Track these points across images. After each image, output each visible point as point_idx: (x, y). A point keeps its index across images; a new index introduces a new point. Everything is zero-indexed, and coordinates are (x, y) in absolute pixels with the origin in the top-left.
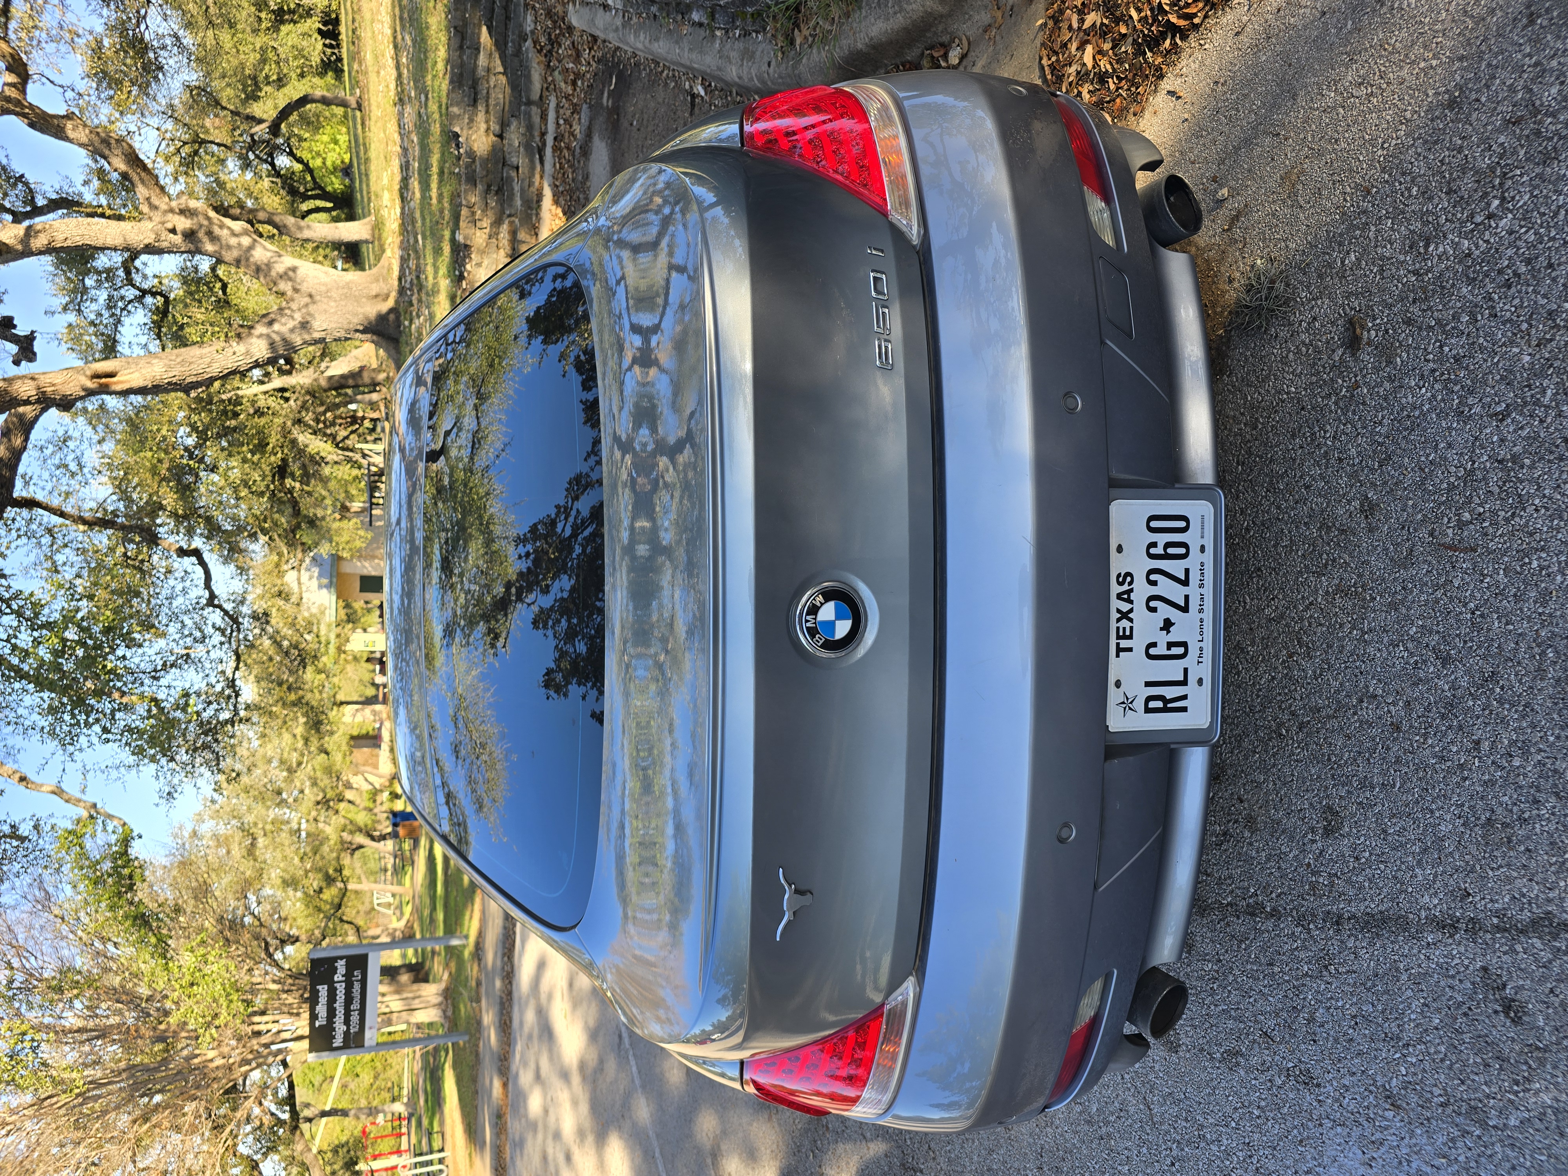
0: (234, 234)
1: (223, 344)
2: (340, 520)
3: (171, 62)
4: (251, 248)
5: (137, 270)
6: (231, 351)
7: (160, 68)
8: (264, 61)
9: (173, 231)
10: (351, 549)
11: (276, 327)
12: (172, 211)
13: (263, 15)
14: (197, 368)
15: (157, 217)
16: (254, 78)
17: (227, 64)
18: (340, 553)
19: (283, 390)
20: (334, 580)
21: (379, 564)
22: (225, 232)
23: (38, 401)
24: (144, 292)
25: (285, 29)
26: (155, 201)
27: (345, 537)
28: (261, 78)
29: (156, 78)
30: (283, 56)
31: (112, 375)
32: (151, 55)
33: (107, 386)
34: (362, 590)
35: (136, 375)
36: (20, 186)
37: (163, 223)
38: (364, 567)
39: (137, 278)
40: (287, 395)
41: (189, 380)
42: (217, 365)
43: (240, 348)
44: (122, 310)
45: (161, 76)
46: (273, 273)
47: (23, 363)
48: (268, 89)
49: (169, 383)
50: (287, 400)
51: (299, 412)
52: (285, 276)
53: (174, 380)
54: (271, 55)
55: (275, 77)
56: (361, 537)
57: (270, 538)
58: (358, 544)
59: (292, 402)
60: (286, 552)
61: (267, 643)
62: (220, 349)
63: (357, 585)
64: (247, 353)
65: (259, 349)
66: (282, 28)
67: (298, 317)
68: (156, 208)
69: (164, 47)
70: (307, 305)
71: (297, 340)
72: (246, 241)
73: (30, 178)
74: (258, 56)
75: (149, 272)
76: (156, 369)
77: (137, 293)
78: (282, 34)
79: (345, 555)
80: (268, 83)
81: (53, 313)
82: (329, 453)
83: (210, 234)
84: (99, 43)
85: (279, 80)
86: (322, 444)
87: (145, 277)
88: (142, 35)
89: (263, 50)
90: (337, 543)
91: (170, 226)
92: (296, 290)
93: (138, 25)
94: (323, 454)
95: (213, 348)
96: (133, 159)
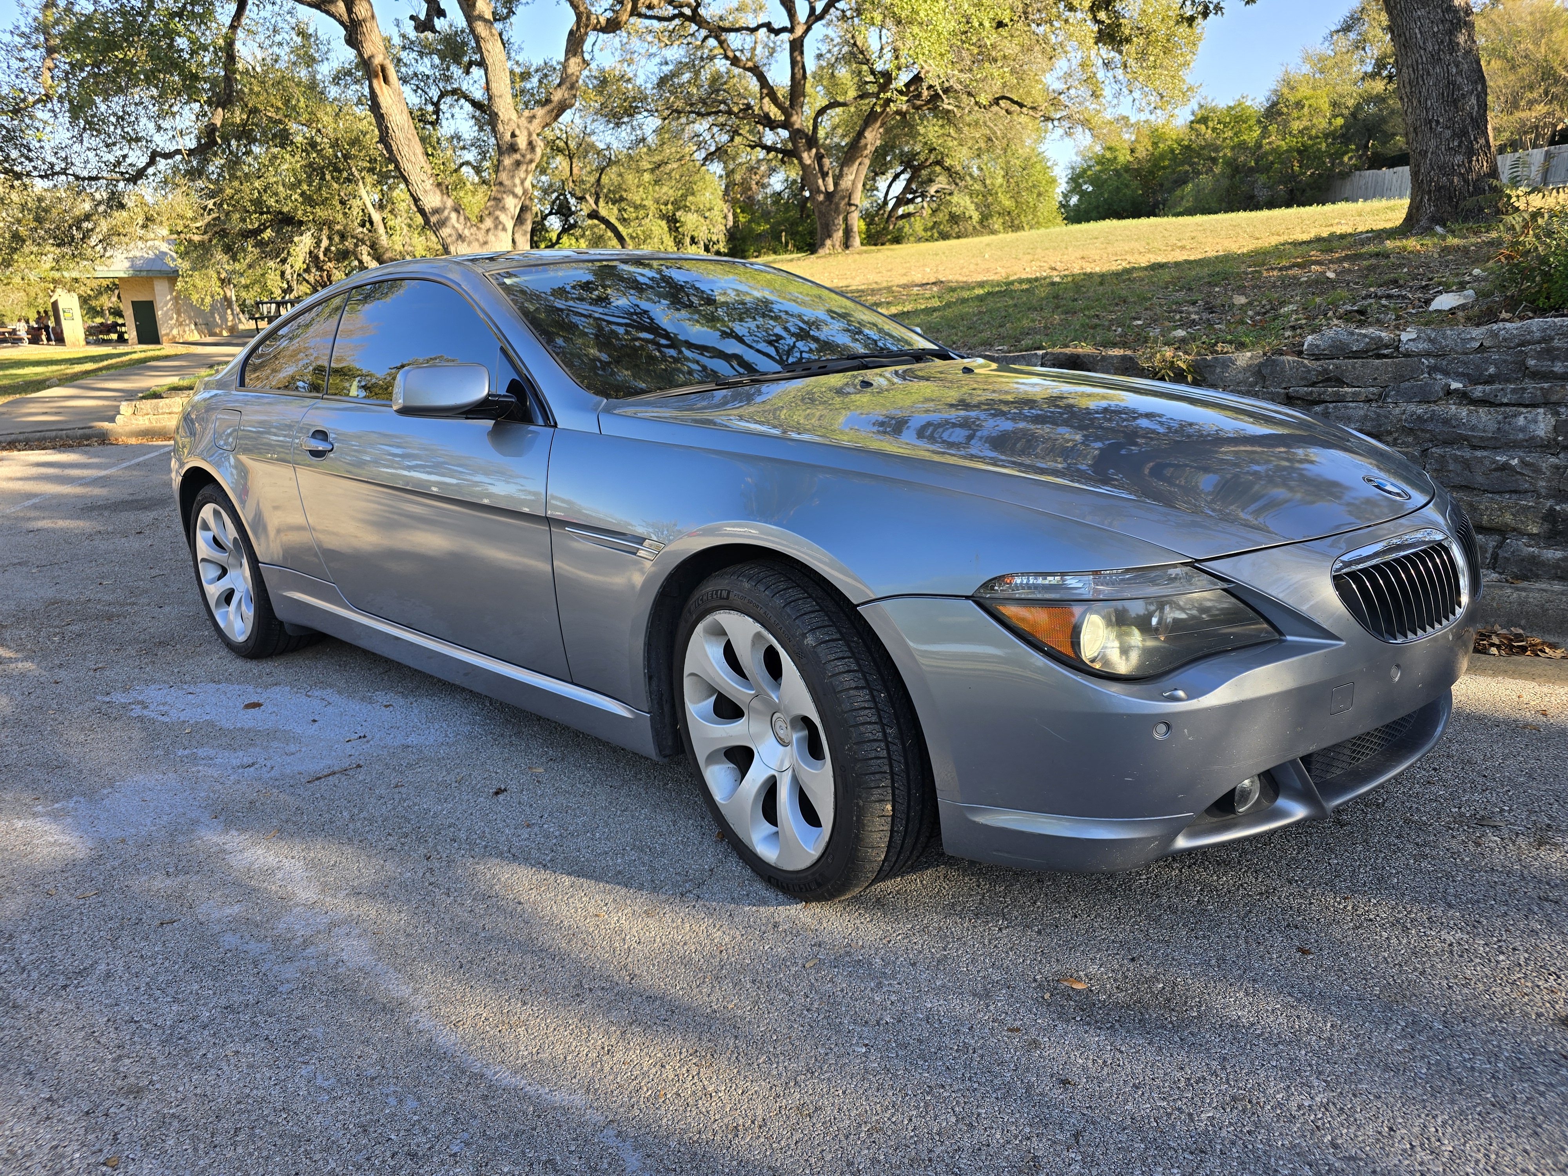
0: (522, 182)
1: (429, 172)
2: (220, 279)
3: (624, 134)
4: (515, 196)
5: (457, 101)
6: (425, 179)
7: (618, 125)
8: (636, 207)
9: (513, 135)
10: (187, 289)
11: (454, 215)
12: (530, 135)
13: (670, 207)
14: (405, 150)
15: (523, 122)
16: (622, 199)
17: (631, 179)
18: (180, 279)
19: (371, 223)
20: (144, 274)
21: (172, 319)
22: (523, 175)
23: (352, 20)
24: (436, 105)
25: (664, 223)
26: (536, 122)
27: (200, 284)
28: (623, 205)
29: (609, 121)
30: (643, 222)
31: (386, 80)
32: (626, 119)
33: (377, 76)
34: (134, 303)
35: (390, 102)
36: (505, 11)
37: (518, 126)
38: (166, 304)
39: (448, 100)
40: (368, 225)
41: (393, 144)
42: (410, 167)
43: (429, 184)
44: (417, 86)
45: (611, 125)
46: (498, 213)
47: (413, 23)
48: (616, 211)
49: (387, 127)
50: (363, 226)
51: (352, 237)
52: (497, 223)
53: (390, 131)
54: (642, 213)
55: (626, 216)
56: (203, 300)
57: (211, 210)
58: (195, 297)
59: (361, 229)
60: (198, 225)
61: (87, 206)
62: (425, 169)
63: (142, 297)
64: (425, 191)
65: (432, 200)
66: (664, 222)
67: (467, 232)
68: (530, 122)
69: (633, 129)
70: (478, 240)
71: (445, 232)
72: (519, 191)
73: (513, 19)
74: (638, 202)
75: (456, 110)
76: (398, 117)
77: (435, 99)
78: (659, 221)
79: (179, 285)
80: (620, 211)
81: (398, 26)
82: (292, 266)
83: (518, 164)
84: (629, 80)
85: (625, 220)
86: (301, 259)
87: (451, 106)
88: (640, 113)
89: (644, 207)
90: (191, 276)
91: (517, 132)
92: (488, 231)
93: (647, 110)
94: (290, 260)
95: (424, 165)
96: (562, 108)
